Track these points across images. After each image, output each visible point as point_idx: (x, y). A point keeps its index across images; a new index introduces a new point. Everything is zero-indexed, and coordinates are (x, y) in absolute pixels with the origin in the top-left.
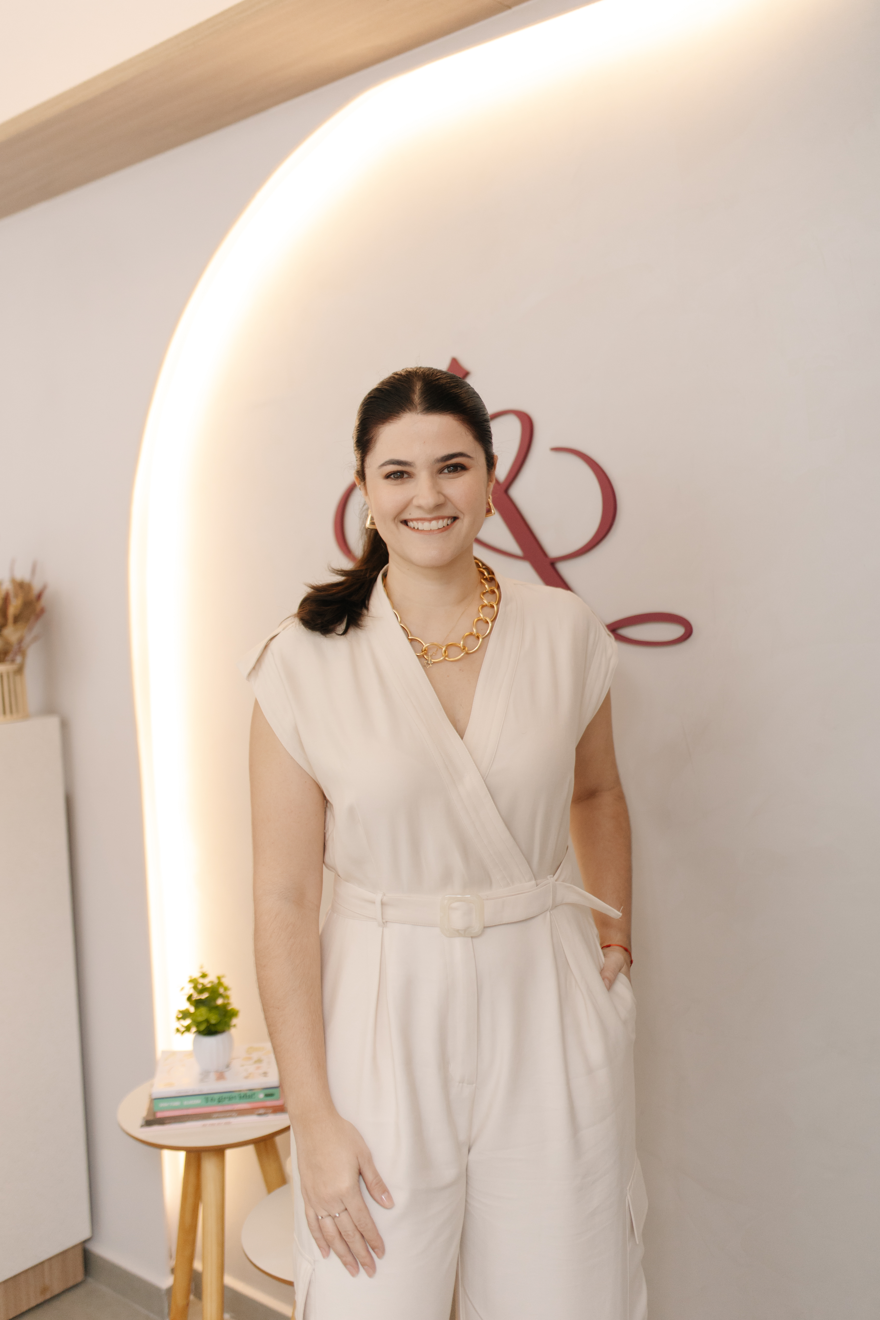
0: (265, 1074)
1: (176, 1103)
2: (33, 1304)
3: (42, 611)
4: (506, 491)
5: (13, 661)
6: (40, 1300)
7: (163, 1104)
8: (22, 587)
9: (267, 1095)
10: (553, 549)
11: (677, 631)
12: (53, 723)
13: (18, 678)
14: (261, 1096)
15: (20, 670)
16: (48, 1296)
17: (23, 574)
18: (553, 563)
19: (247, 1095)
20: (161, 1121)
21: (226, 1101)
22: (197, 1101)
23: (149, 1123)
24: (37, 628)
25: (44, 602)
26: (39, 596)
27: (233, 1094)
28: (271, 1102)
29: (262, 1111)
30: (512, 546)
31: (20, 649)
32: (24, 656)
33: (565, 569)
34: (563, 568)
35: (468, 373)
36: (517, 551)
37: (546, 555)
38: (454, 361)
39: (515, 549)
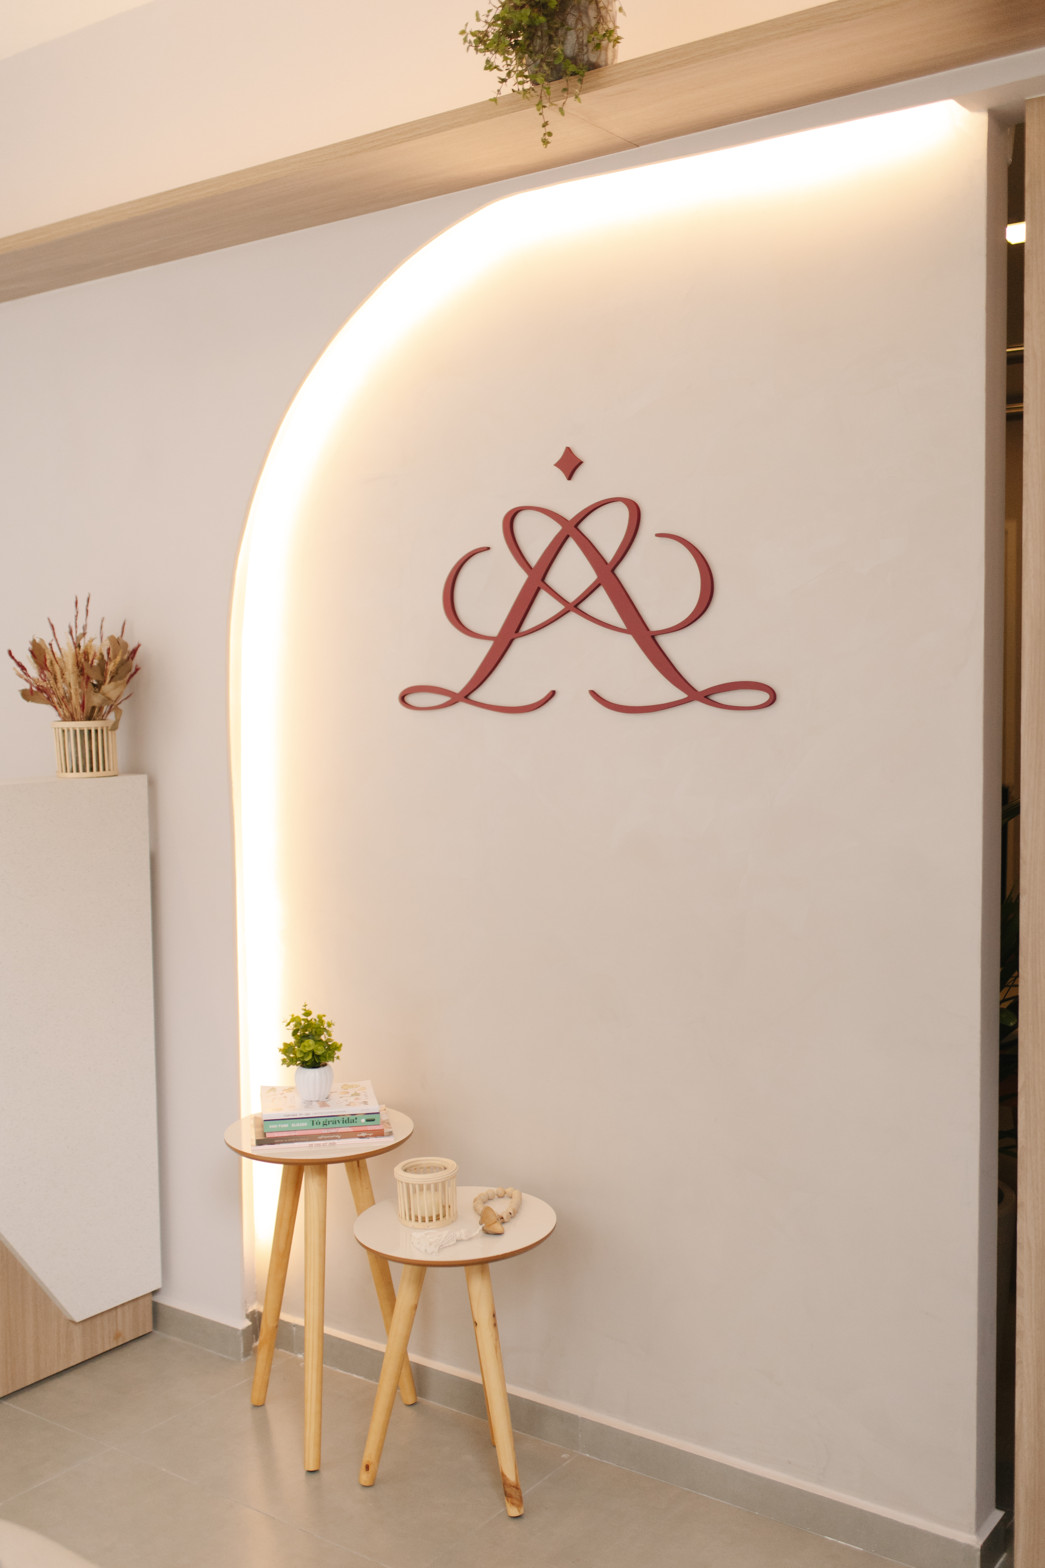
0: (365, 1103)
1: (285, 1125)
2: (107, 1348)
3: (137, 669)
4: (613, 571)
5: (108, 717)
6: (113, 1346)
7: (273, 1126)
9: (368, 1120)
10: (654, 625)
11: (764, 697)
12: (141, 780)
13: (111, 733)
14: (363, 1120)
15: (115, 726)
16: (120, 1343)
17: (112, 631)
18: (653, 636)
19: (350, 1119)
20: (271, 1141)
21: (331, 1125)
22: (304, 1124)
23: (259, 1143)
24: (132, 687)
25: (138, 659)
26: (134, 654)
27: (337, 1118)
28: (371, 1127)
29: (363, 1134)
30: (616, 619)
31: (113, 706)
32: (119, 712)
33: (665, 642)
34: (662, 640)
35: (581, 463)
36: (621, 624)
37: (648, 629)
38: (568, 450)
39: (619, 622)
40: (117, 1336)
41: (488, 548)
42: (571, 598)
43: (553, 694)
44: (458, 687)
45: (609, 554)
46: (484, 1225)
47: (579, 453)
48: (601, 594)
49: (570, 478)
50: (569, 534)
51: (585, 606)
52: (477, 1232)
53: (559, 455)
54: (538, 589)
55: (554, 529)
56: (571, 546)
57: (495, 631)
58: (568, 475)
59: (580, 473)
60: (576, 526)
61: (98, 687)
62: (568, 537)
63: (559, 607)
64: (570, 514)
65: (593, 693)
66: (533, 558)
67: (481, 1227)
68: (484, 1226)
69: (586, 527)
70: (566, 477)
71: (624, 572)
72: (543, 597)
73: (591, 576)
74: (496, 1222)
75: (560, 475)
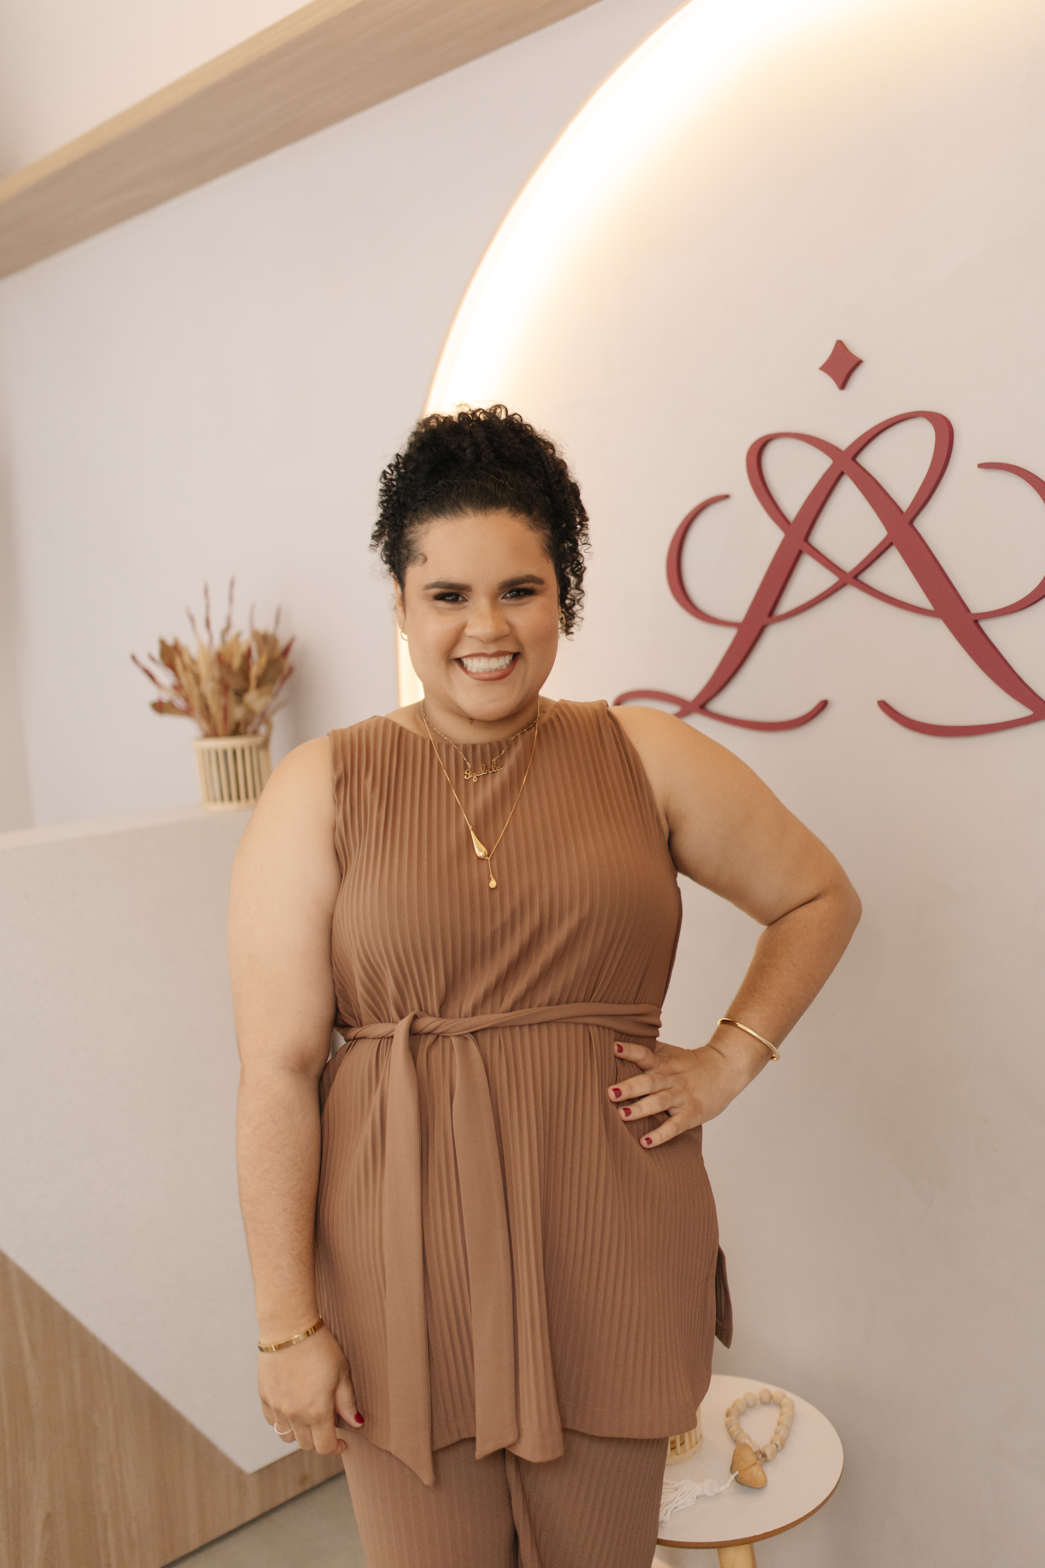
2: (291, 1494)
3: (291, 671)
4: (911, 523)
5: (255, 733)
6: (299, 1490)
8: (265, 640)
10: (977, 604)
13: (262, 754)
15: (265, 745)
16: (308, 1486)
17: (264, 624)
24: (284, 693)
25: (292, 658)
26: (286, 652)
30: (918, 596)
31: (264, 718)
32: (270, 726)
33: (993, 629)
34: (990, 627)
35: (859, 362)
36: (926, 603)
37: (968, 610)
38: (840, 345)
39: (921, 600)
40: (304, 1479)
41: (726, 497)
42: (849, 564)
43: (823, 705)
44: (691, 691)
45: (904, 498)
46: (737, 1473)
47: (856, 348)
48: (894, 559)
49: (843, 386)
50: (844, 470)
51: (870, 577)
52: (728, 1485)
53: (825, 352)
54: (800, 553)
55: (823, 463)
56: (847, 489)
57: (739, 613)
58: (841, 382)
59: (859, 378)
60: (854, 458)
61: (240, 694)
62: (842, 474)
63: (831, 579)
64: (844, 441)
65: (884, 706)
66: (792, 507)
67: (733, 1477)
68: (738, 1475)
69: (869, 459)
70: (837, 384)
71: (926, 524)
72: (808, 565)
73: (878, 532)
74: (755, 1464)
75: (828, 383)
